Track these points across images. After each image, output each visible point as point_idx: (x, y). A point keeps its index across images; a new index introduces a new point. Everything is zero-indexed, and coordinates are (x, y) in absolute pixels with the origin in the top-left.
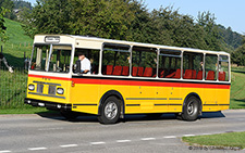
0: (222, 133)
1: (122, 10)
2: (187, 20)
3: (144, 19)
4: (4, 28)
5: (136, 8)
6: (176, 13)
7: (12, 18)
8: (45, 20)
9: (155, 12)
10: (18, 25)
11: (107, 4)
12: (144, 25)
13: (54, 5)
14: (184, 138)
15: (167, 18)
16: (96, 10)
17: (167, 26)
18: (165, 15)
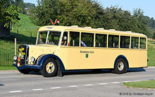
0: (147, 80)
1: (88, 8)
2: (127, 13)
3: (101, 13)
4: (19, 19)
5: (96, 6)
6: (120, 9)
7: (24, 13)
8: (43, 14)
9: (108, 9)
10: (27, 17)
11: (79, 4)
12: (101, 16)
13: (48, 6)
14: (124, 83)
15: (115, 12)
16: (73, 8)
17: (115, 17)
18: (113, 11)
